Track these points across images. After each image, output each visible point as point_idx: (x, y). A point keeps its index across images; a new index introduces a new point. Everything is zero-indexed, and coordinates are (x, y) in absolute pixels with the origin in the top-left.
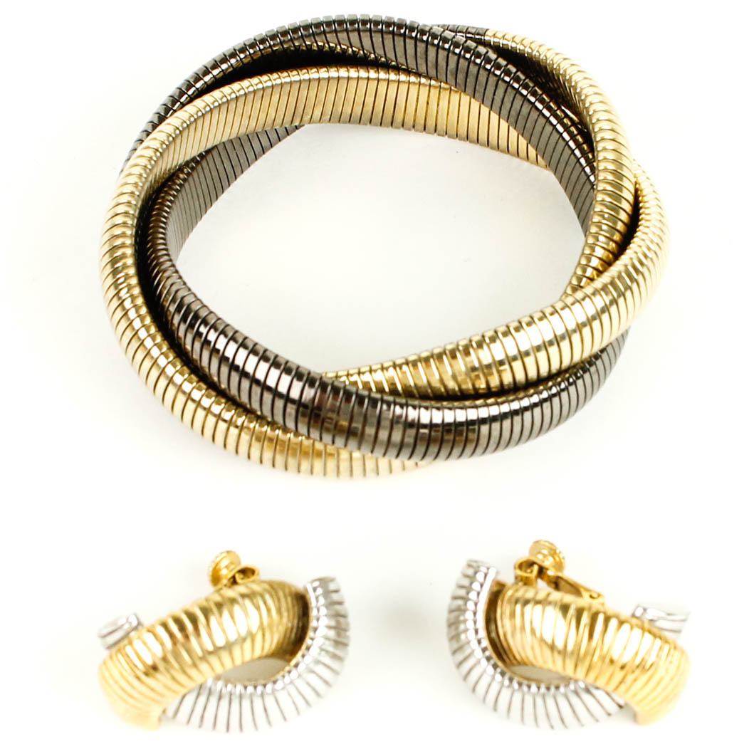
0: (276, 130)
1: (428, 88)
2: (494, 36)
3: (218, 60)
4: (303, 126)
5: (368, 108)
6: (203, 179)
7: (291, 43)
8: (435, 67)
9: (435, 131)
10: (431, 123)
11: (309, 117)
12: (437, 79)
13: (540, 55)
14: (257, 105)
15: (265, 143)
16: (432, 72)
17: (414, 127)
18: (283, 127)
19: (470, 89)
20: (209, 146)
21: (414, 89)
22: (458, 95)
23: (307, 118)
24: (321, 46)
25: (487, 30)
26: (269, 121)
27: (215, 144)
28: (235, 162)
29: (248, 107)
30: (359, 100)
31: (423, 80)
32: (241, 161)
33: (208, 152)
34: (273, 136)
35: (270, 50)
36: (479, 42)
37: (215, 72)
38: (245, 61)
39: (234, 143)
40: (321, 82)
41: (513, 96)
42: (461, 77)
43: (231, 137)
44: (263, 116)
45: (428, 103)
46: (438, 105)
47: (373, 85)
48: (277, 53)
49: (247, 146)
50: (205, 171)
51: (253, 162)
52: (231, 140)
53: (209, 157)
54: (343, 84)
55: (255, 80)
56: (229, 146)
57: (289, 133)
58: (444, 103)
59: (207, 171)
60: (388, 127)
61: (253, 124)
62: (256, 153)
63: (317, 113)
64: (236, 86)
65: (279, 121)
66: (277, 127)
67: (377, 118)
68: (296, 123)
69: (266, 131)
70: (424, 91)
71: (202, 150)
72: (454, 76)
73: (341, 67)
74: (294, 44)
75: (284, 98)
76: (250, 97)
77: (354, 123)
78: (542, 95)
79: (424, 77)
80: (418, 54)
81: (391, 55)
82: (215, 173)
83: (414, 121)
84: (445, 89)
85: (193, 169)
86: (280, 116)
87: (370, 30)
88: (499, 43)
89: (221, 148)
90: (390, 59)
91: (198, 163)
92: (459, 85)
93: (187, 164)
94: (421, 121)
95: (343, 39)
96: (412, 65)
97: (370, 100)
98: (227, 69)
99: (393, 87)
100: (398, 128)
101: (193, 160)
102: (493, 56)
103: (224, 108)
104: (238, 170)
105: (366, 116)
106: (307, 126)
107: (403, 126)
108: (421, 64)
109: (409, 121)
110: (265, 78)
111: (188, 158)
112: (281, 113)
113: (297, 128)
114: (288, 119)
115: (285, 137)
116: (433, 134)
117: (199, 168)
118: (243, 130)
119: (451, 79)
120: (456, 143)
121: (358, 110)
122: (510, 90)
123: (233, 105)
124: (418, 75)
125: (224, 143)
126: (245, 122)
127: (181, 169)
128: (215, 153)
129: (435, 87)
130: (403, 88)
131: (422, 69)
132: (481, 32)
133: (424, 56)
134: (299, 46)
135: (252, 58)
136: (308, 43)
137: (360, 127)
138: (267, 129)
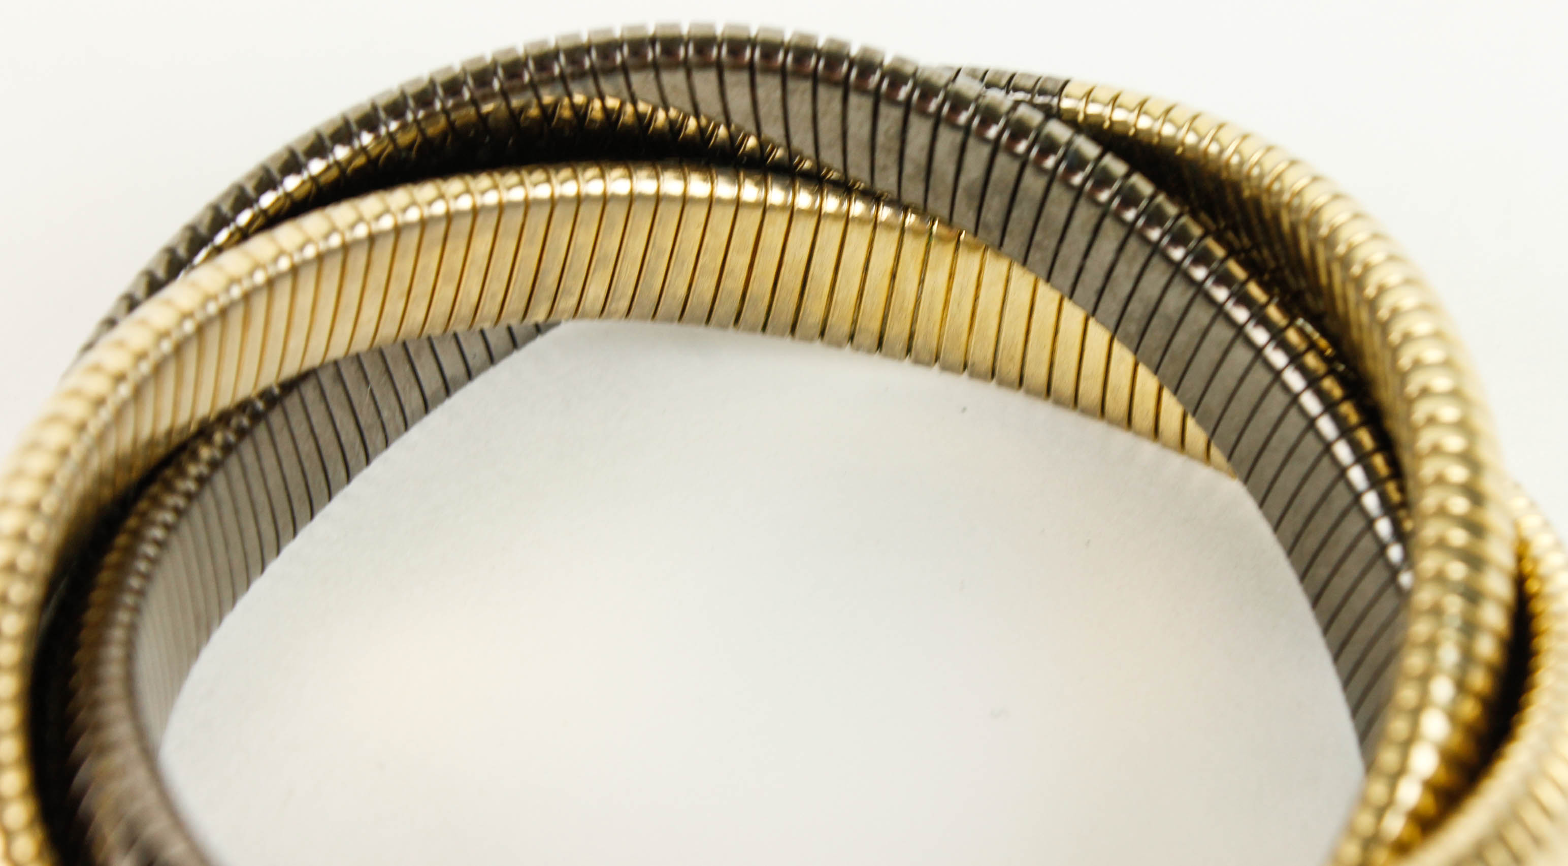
0: (482, 332)
1: (896, 234)
2: (1088, 96)
3: (327, 132)
4: (556, 324)
5: (733, 284)
6: (269, 462)
7: (529, 95)
8: (923, 175)
9: (909, 350)
10: (898, 330)
11: (574, 301)
12: (923, 212)
13: (1221, 151)
14: (430, 259)
15: (453, 366)
16: (913, 192)
17: (852, 338)
18: (503, 323)
19: (1015, 241)
20: (291, 369)
21: (858, 238)
22: (976, 258)
23: (567, 303)
24: (613, 110)
25: (1066, 83)
26: (465, 308)
27: (309, 364)
28: (367, 417)
29: (404, 266)
30: (711, 261)
31: (885, 213)
32: (385, 414)
33: (290, 386)
34: (474, 350)
35: (472, 111)
36: (1050, 113)
37: (316, 166)
38: (404, 140)
39: (366, 366)
40: (609, 208)
41: (1141, 260)
42: (995, 204)
43: (355, 349)
44: (445, 293)
45: (894, 276)
46: (922, 281)
47: (749, 222)
48: (491, 120)
49: (401, 373)
50: (278, 438)
51: (417, 418)
52: (358, 357)
53: (292, 402)
54: (669, 215)
55: (427, 191)
56: (350, 374)
57: (519, 340)
58: (937, 278)
59: (283, 440)
60: (782, 335)
61: (417, 314)
62: (428, 393)
63: (596, 291)
64: (371, 204)
65: (490, 307)
66: (487, 326)
67: (755, 311)
68: (539, 315)
69: (455, 336)
70: (886, 243)
71: (270, 378)
72: (976, 204)
73: (665, 168)
74: (539, 99)
75: (507, 246)
76: (410, 240)
77: (695, 321)
78: (1224, 260)
79: (890, 203)
80: (881, 139)
81: (802, 140)
82: (306, 446)
83: (855, 322)
84: (941, 239)
85: (242, 433)
86: (494, 296)
87: (751, 66)
88: (1100, 116)
89: (326, 379)
90: (800, 153)
91: (257, 417)
92: (987, 227)
93: (224, 418)
94: (871, 323)
95: (675, 88)
96: (859, 172)
97: (739, 261)
98: (350, 161)
99: (803, 231)
100: (809, 339)
101: (243, 406)
102: (1090, 150)
103: (333, 268)
104: (374, 437)
105: (727, 306)
106: (566, 329)
107: (822, 334)
108: (885, 168)
109: (841, 322)
110: (455, 185)
111: (226, 401)
112: (496, 287)
113: (539, 330)
114: (516, 303)
115: (507, 353)
116: (901, 359)
117: (261, 432)
118: (388, 330)
119: (965, 214)
120: (962, 384)
121: (705, 286)
122: (1133, 244)
123: (358, 259)
124: (873, 197)
125: (336, 363)
126: (395, 307)
127: (204, 432)
128: (309, 391)
129: (916, 233)
130: (831, 232)
131: (886, 182)
132: (1049, 86)
133: (896, 145)
134: (556, 104)
135: (422, 131)
136: (579, 99)
137: (711, 334)
138: (460, 328)
